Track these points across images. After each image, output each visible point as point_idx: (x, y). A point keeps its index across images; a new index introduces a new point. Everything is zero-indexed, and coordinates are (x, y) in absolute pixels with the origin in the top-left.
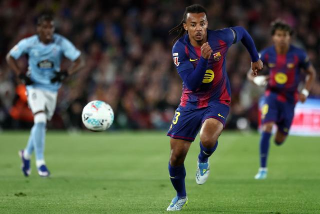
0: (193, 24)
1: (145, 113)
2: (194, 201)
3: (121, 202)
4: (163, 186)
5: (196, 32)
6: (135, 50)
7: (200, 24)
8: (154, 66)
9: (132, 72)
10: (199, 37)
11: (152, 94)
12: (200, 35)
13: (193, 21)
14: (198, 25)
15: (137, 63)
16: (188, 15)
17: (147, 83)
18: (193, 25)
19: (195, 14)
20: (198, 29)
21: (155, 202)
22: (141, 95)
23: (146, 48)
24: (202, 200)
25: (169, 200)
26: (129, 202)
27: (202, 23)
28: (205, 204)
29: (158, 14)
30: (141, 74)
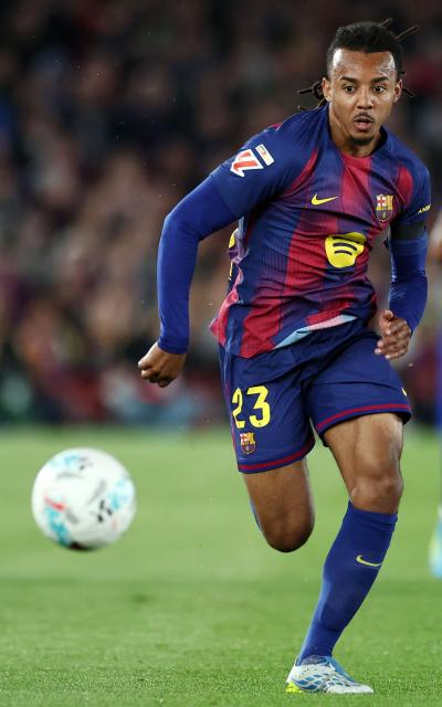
0: (349, 84)
1: (85, 374)
2: (239, 647)
3: (11, 647)
4: (140, 599)
5: (357, 111)
6: (55, 179)
7: (371, 88)
8: (116, 228)
9: (46, 250)
10: (362, 126)
11: (109, 315)
12: (367, 122)
13: (349, 75)
14: (364, 88)
15: (61, 219)
16: (338, 55)
17: (92, 282)
18: (349, 89)
19: (360, 55)
20: (362, 103)
21: (117, 650)
22: (72, 317)
23: (90, 175)
24: (261, 643)
25: (159, 642)
26: (37, 649)
27: (379, 84)
28: (270, 655)
29: (129, 69)
30: (73, 252)
